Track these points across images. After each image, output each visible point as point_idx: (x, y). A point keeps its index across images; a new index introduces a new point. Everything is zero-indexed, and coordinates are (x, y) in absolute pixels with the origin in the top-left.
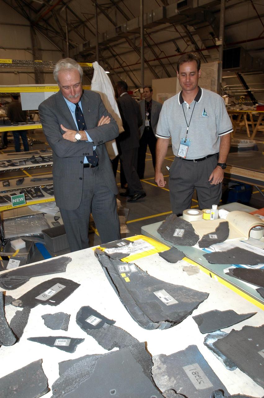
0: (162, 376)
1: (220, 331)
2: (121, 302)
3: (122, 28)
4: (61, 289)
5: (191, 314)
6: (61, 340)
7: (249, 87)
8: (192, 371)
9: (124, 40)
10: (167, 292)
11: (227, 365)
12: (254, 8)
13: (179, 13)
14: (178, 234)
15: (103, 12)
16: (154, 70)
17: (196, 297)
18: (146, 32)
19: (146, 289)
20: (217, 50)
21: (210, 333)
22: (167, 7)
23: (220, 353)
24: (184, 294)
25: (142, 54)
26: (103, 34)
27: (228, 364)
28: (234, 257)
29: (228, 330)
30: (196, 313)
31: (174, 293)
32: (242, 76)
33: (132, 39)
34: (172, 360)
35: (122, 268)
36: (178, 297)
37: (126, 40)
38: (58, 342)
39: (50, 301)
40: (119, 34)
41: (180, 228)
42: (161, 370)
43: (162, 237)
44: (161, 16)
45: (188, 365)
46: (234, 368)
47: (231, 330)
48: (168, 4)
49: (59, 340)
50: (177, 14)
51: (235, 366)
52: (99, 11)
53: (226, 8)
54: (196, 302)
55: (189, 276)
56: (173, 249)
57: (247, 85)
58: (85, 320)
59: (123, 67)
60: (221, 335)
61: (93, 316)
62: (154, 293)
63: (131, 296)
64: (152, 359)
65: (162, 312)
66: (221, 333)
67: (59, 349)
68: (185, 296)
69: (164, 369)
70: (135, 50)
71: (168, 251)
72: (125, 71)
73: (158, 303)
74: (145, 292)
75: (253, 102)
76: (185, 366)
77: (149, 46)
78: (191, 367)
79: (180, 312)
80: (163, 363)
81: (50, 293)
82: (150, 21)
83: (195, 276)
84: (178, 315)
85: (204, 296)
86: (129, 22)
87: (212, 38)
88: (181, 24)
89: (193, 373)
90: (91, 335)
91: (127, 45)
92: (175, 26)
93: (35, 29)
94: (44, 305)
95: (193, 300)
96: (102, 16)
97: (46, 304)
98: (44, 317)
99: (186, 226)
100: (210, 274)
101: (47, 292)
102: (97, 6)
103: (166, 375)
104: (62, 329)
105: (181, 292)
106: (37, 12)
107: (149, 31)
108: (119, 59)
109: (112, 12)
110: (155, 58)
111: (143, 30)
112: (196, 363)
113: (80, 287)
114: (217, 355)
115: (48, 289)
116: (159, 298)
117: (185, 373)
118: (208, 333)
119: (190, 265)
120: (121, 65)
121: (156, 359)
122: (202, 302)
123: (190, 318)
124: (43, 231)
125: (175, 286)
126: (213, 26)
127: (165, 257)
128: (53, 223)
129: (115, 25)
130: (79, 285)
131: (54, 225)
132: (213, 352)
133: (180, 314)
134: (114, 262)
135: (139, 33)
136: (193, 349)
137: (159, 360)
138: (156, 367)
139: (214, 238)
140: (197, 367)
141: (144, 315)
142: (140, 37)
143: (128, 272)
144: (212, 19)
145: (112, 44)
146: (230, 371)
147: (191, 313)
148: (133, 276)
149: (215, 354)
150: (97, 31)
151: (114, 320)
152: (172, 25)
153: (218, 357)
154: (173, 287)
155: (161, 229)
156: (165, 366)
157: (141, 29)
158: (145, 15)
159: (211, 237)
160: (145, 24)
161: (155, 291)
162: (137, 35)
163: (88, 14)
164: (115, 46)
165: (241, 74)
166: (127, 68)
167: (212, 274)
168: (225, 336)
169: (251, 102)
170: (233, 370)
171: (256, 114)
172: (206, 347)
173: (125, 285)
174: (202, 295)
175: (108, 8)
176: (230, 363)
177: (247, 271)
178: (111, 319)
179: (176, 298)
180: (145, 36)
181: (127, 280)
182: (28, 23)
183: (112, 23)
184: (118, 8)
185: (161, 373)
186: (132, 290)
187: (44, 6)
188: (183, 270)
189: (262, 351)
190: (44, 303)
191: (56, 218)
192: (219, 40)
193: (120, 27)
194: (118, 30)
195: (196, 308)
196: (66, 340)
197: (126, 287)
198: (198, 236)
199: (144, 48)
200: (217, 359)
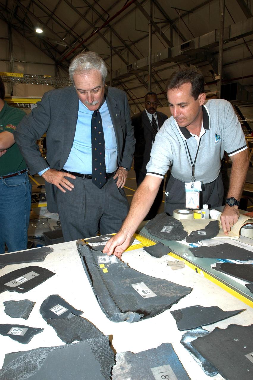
0: (124, 378)
1: (202, 329)
2: (93, 292)
3: (133, 66)
4: (34, 277)
5: (169, 309)
6: (17, 328)
7: (245, 117)
8: (162, 374)
9: (134, 76)
10: (146, 285)
11: (206, 369)
12: (249, 50)
13: (182, 53)
14: (166, 230)
15: (117, 53)
16: (160, 102)
17: (177, 292)
18: (154, 70)
19: (124, 281)
20: (216, 85)
21: (189, 331)
22: (172, 49)
23: (198, 354)
24: (165, 288)
25: (149, 88)
26: (117, 71)
27: (208, 368)
28: (223, 252)
29: (210, 328)
30: (175, 307)
31: (154, 286)
32: (238, 108)
33: (142, 76)
34: (140, 359)
35: (101, 258)
36: (158, 290)
37: (136, 77)
38: (12, 331)
39: (19, 288)
40: (129, 71)
41: (169, 226)
42: (124, 371)
43: (149, 232)
44: (166, 56)
45: (158, 366)
46: (214, 374)
47: (214, 328)
48: (173, 46)
49: (15, 328)
50: (181, 54)
51: (215, 371)
52: (113, 52)
53: (224, 50)
54: (177, 296)
55: (173, 270)
56: (159, 244)
57: (243, 116)
58: (50, 309)
59: (133, 100)
60: (202, 334)
61: (60, 306)
62: (132, 285)
63: (105, 287)
64: (115, 356)
65: (137, 305)
66: (202, 331)
67: (12, 339)
68: (166, 290)
69: (128, 369)
70: (144, 86)
71: (153, 246)
72: (135, 103)
73: (135, 296)
74: (123, 284)
75: (249, 131)
76: (154, 367)
77: (157, 82)
78: (162, 368)
79: (157, 306)
80: (128, 362)
81: (20, 280)
82: (156, 61)
83: (179, 271)
84: (154, 309)
85: (186, 291)
86: (138, 61)
87: (211, 75)
88: (184, 63)
89: (163, 377)
90: (51, 326)
91: (137, 81)
92: (179, 65)
93: (58, 67)
94: (11, 292)
95: (174, 294)
96: (116, 57)
97: (14, 291)
98: (6, 303)
99: (175, 224)
100: (196, 269)
101: (17, 280)
102: (112, 48)
103: (129, 377)
104: (22, 318)
105: (161, 286)
106: (61, 53)
107: (156, 69)
108: (130, 93)
109: (124, 54)
110: (162, 92)
111: (151, 68)
112: (168, 364)
113: (54, 276)
114: (195, 356)
115: (20, 276)
116: (137, 291)
117: (153, 376)
118: (187, 330)
119: (175, 259)
120: (131, 98)
121: (121, 357)
122: (184, 296)
123: (167, 313)
124: (44, 233)
125: (156, 279)
126: (213, 64)
127: (150, 252)
128: (54, 227)
129: (127, 63)
130: (54, 274)
131: (55, 228)
132: (190, 352)
133: (156, 308)
134: (94, 253)
135: (148, 71)
136: (167, 348)
137: (124, 358)
138: (119, 366)
139: (202, 234)
140: (169, 370)
141: (115, 307)
142: (148, 74)
143: (108, 264)
144: (211, 59)
145: (123, 80)
146: (209, 377)
147: (169, 307)
148: (112, 268)
149: (193, 355)
150: (112, 69)
151: (82, 310)
152: (176, 63)
153: (196, 358)
154: (153, 281)
155: (149, 225)
156: (130, 366)
157: (149, 67)
158: (153, 55)
159: (199, 234)
160: (153, 62)
161: (133, 283)
162: (146, 72)
163: (104, 55)
164: (127, 81)
165: (237, 106)
166: (137, 101)
167: (198, 269)
168: (207, 335)
169: (247, 131)
170: (214, 376)
171: (252, 141)
172: (183, 346)
173: (101, 276)
174: (185, 289)
175: (122, 50)
176: (210, 368)
177: (236, 266)
178: (79, 310)
179: (155, 291)
180: (152, 73)
181: (105, 271)
182: (53, 63)
183: (124, 62)
184: (130, 50)
185: (124, 374)
186: (108, 281)
187: (67, 48)
188: (167, 265)
189: (251, 354)
190: (11, 289)
191: (58, 223)
192: (217, 75)
193: (131, 65)
194: (129, 68)
195: (177, 302)
196: (23, 329)
197: (102, 278)
198: (187, 233)
199: (151, 83)
200: (195, 361)
